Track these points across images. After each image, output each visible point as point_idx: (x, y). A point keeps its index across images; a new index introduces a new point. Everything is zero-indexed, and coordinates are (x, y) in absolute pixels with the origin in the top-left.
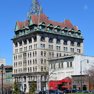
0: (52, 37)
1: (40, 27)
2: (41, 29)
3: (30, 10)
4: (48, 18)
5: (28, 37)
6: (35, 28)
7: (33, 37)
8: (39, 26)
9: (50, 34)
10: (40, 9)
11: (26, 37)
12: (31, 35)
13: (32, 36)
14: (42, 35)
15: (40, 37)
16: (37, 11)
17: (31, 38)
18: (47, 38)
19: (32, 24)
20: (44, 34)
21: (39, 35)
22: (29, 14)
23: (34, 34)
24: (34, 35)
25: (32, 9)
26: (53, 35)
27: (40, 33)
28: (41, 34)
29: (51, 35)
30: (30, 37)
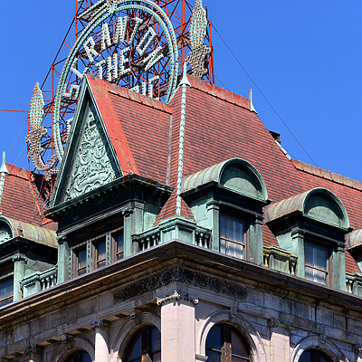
0: (338, 334)
1: (205, 216)
2: (215, 234)
3: (62, 69)
4: (275, 136)
5: (42, 338)
6: (140, 222)
7: (106, 326)
8: (192, 198)
9: (316, 303)
10: (183, 37)
11: (21, 334)
12: (85, 305)
13: (96, 318)
14: (225, 300)
15: (203, 327)
16: (152, 60)
17: (80, 344)
18: (279, 340)
19: (105, 177)
20: (241, 294)
21: (186, 299)
22: (48, 108)
23: (121, 296)
24: (129, 306)
25: (81, 54)
26: (345, 312)
27: (201, 281)
28: (209, 295)
29: (319, 315)
30: (72, 328)
